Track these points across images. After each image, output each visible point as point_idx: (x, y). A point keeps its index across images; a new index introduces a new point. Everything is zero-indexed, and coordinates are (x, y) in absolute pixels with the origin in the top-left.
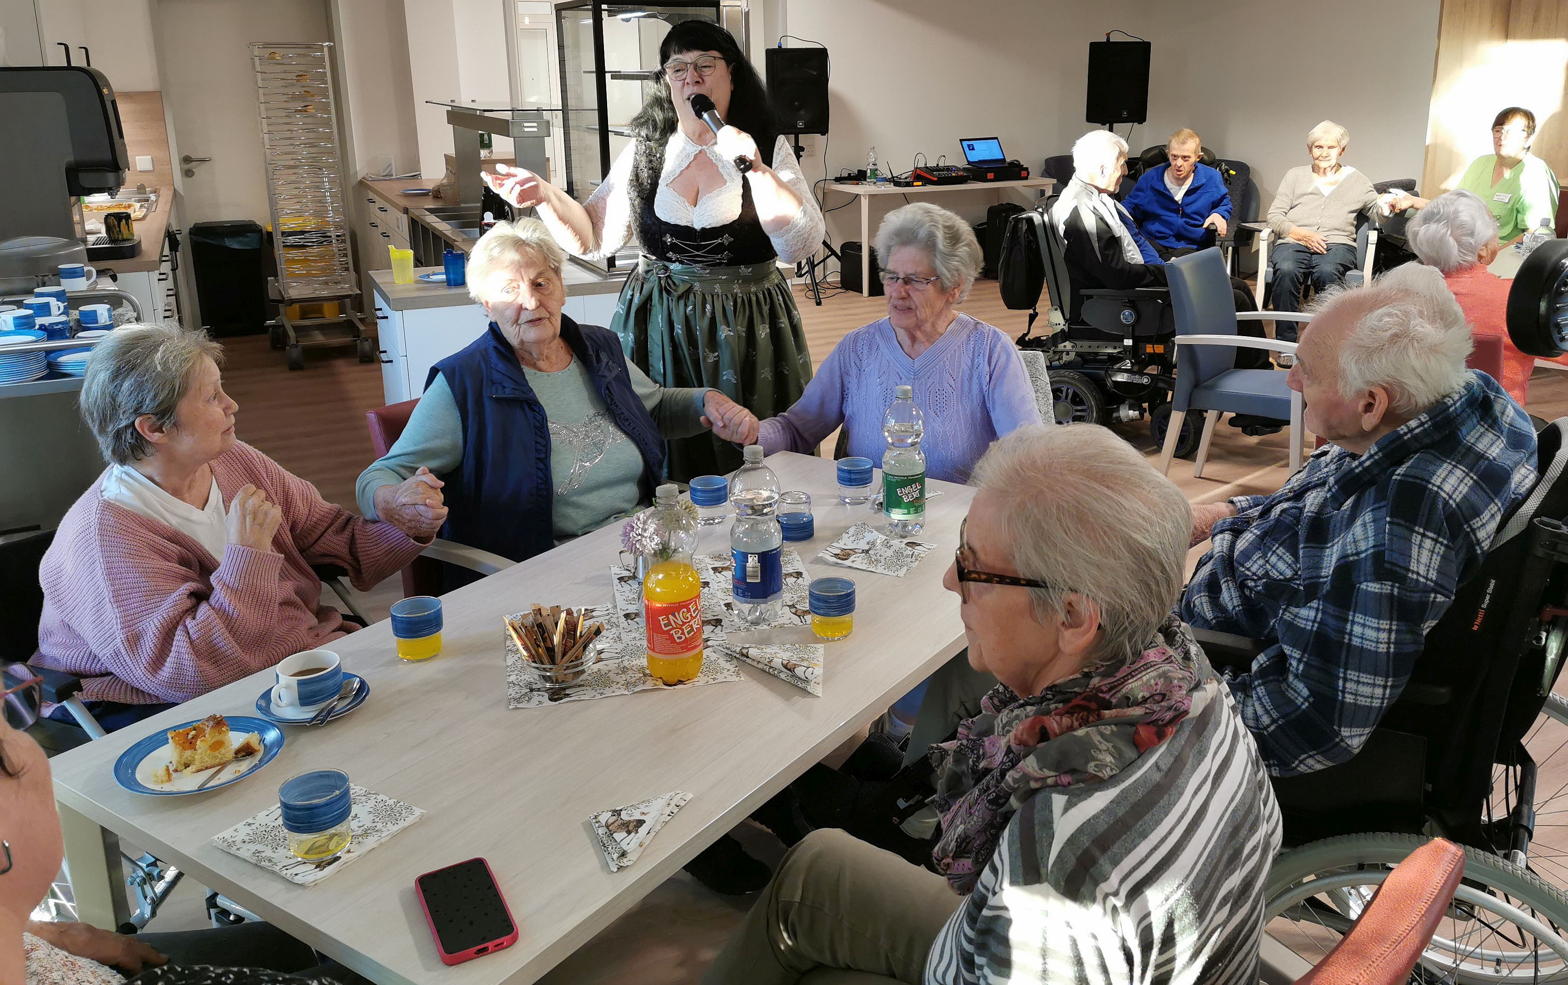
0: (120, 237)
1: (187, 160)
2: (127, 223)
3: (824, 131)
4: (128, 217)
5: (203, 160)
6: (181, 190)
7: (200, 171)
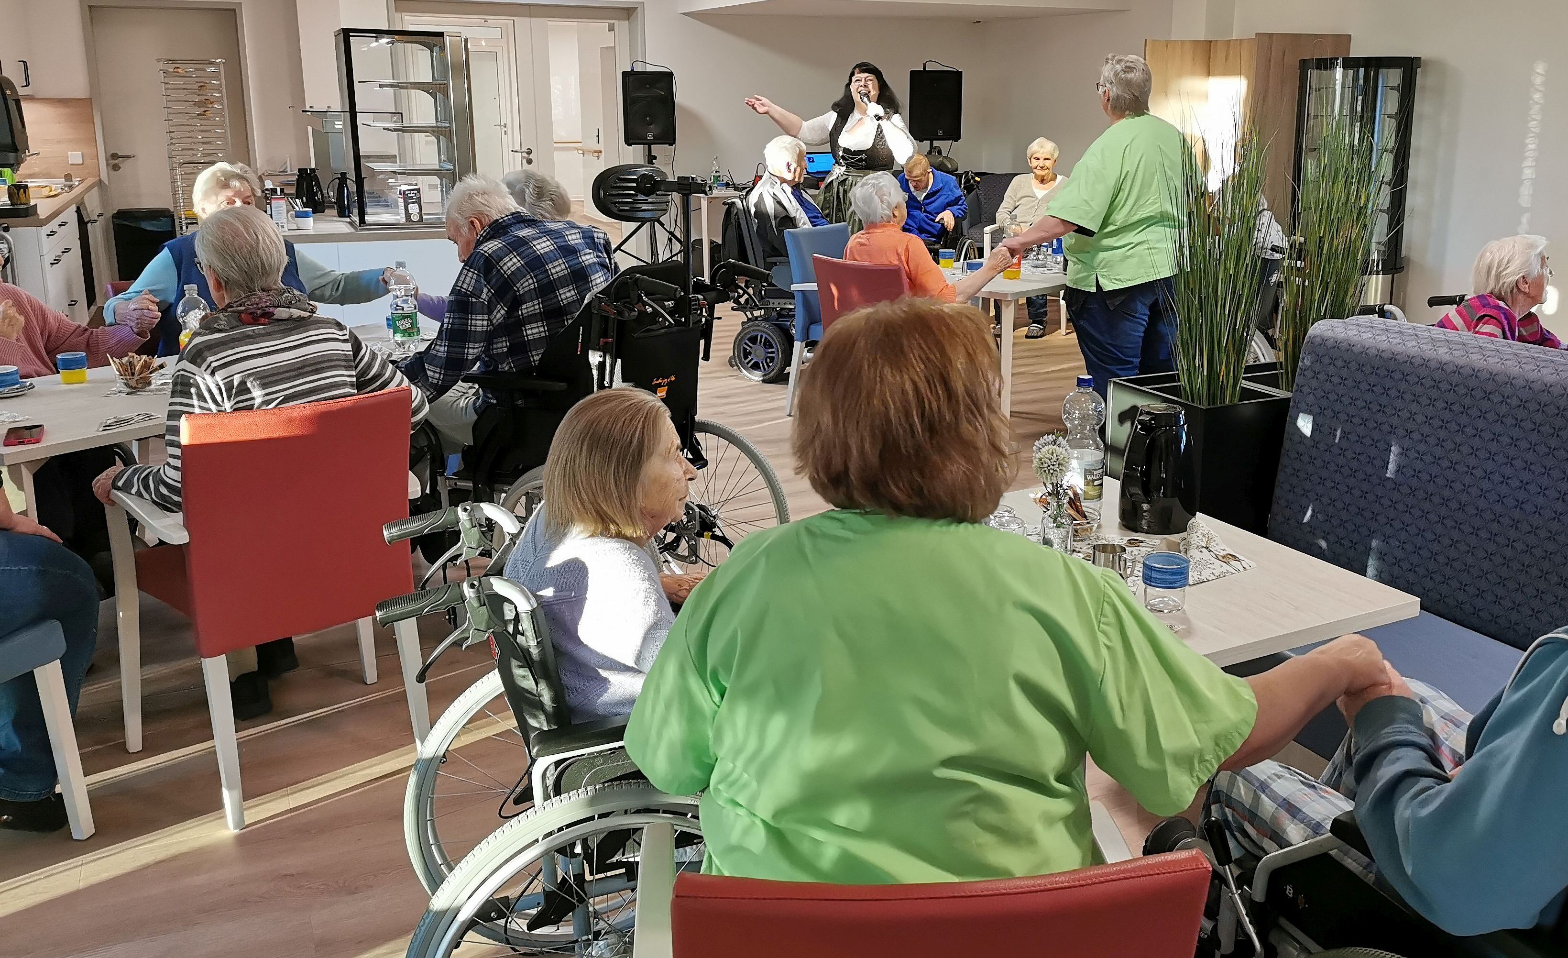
0: (19, 202)
1: (115, 156)
2: (25, 192)
3: (672, 142)
4: (26, 187)
5: (128, 157)
6: (105, 180)
7: (126, 166)
